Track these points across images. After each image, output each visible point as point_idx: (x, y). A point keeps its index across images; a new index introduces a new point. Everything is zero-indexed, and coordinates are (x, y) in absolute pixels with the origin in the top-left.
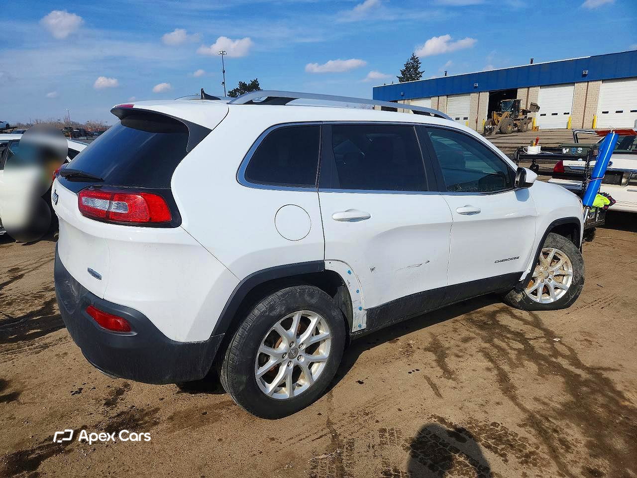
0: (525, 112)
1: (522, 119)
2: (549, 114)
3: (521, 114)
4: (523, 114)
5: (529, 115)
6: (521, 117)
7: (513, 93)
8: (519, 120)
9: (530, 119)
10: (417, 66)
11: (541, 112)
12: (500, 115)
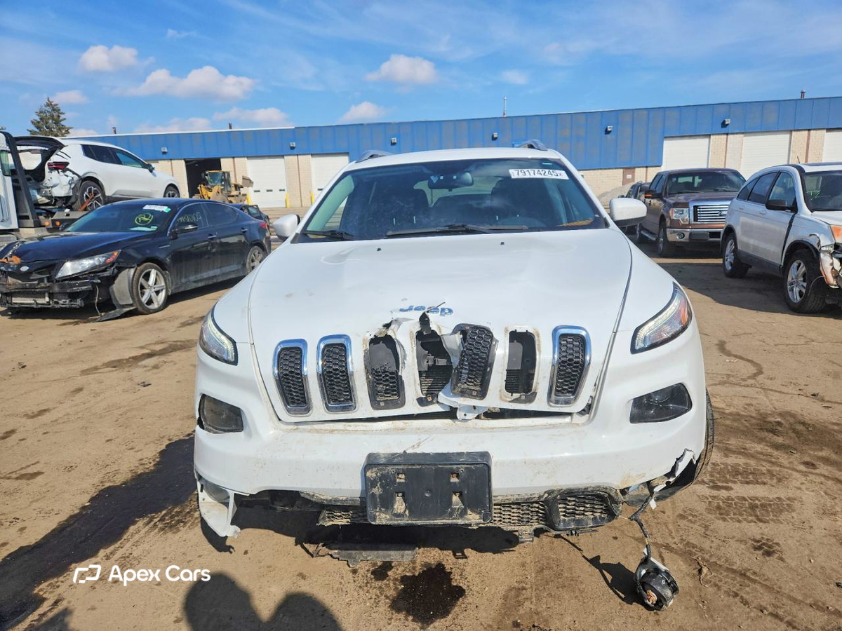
0: (237, 187)
1: (237, 196)
2: (263, 191)
3: (233, 189)
4: (236, 190)
5: (243, 191)
6: (234, 193)
7: (215, 164)
8: (233, 196)
9: (245, 195)
10: (59, 116)
11: (255, 187)
12: (210, 190)
